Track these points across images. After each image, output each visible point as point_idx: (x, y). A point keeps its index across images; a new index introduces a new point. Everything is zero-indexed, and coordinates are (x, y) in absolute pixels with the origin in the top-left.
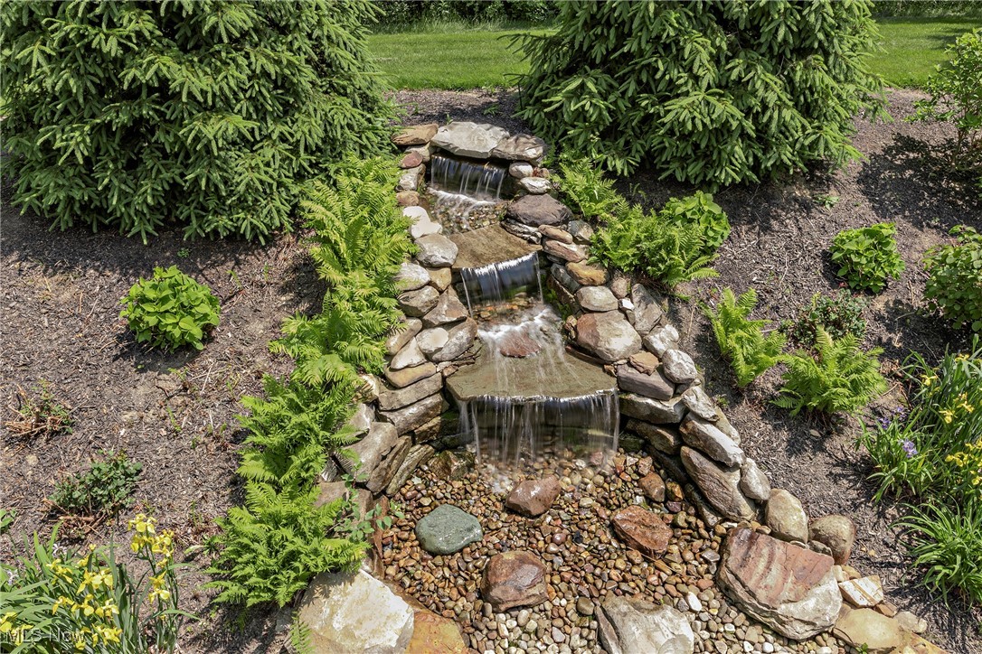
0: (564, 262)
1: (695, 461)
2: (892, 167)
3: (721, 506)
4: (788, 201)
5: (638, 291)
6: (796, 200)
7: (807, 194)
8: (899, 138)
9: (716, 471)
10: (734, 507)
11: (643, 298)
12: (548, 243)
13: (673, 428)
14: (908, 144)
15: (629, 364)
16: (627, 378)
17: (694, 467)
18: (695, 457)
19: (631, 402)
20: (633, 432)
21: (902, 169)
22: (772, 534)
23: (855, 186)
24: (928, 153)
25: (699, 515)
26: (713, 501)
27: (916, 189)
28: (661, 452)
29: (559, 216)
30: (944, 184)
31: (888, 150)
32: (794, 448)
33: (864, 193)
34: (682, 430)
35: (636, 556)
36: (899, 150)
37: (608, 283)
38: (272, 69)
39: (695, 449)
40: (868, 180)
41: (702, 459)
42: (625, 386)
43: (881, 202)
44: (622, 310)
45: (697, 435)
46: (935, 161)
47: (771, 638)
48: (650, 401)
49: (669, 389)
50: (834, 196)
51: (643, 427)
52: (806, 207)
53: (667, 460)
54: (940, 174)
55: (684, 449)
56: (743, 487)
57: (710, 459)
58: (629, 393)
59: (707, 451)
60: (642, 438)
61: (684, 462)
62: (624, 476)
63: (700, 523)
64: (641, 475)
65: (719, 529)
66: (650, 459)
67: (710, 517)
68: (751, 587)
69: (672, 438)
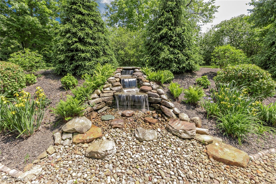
0: (141, 80)
7: (191, 76)
9: (168, 109)
10: (171, 115)
11: (156, 84)
12: (139, 77)
13: (159, 103)
15: (151, 92)
16: (150, 94)
17: (163, 108)
18: (163, 107)
19: (151, 98)
22: (180, 120)
25: (164, 118)
26: (167, 114)
28: (157, 109)
29: (142, 74)
32: (187, 109)
34: (161, 103)
35: (148, 124)
37: (149, 82)
38: (95, 49)
39: (163, 105)
42: (150, 96)
45: (163, 102)
47: (178, 138)
48: (155, 98)
49: (159, 96)
50: (196, 76)
51: (154, 105)
53: (158, 110)
55: (161, 106)
56: (174, 112)
57: (166, 107)
58: (150, 97)
59: (166, 105)
60: (154, 108)
61: (161, 108)
62: (149, 114)
63: (164, 119)
64: (153, 114)
65: (168, 120)
66: (155, 111)
67: (166, 118)
68: (173, 126)
69: (159, 105)
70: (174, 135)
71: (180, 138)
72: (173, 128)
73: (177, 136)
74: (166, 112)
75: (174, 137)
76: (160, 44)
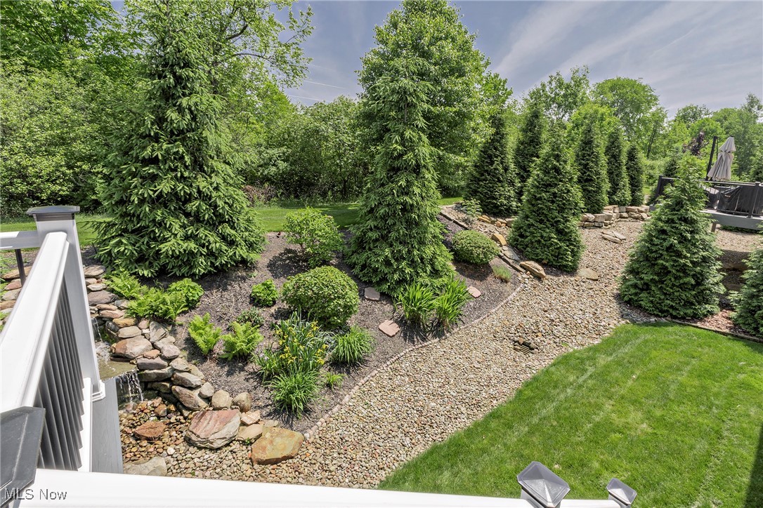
0: (111, 319)
1: (177, 390)
2: (281, 260)
3: (190, 406)
4: (235, 278)
5: (153, 324)
6: (239, 277)
7: (244, 274)
8: (286, 249)
9: (188, 391)
10: (196, 404)
11: (156, 327)
12: (101, 312)
13: (168, 380)
14: (289, 251)
15: (144, 357)
16: (142, 363)
17: (177, 393)
18: (177, 389)
19: (146, 373)
20: (151, 389)
21: (286, 260)
22: (213, 410)
23: (266, 268)
24: (296, 254)
25: (182, 414)
26: (186, 405)
27: (290, 266)
28: (165, 393)
29: (110, 299)
30: (300, 264)
31: (281, 254)
32: (230, 374)
33: (270, 271)
34: (172, 379)
35: (144, 443)
36: (285, 254)
37: (136, 324)
39: (178, 385)
40: (272, 266)
41: (181, 388)
42: (141, 368)
43: (276, 273)
44: (143, 334)
45: (177, 379)
46: (298, 256)
47: (208, 453)
48: (155, 371)
49: (166, 363)
50: (256, 273)
51: (155, 385)
52: (243, 279)
53: (167, 396)
54: (299, 261)
55: (174, 387)
56: (201, 395)
57: (185, 387)
58: (144, 370)
59: (183, 384)
60: (156, 390)
61: (174, 393)
62: (145, 411)
63: (182, 417)
64: (155, 407)
65: (191, 416)
66: (160, 399)
67: (186, 413)
68: (198, 433)
69: (168, 385)
70: (200, 448)
71: (211, 449)
72: (198, 436)
73: (205, 448)
74: (185, 401)
75: (200, 453)
76: (159, 212)
